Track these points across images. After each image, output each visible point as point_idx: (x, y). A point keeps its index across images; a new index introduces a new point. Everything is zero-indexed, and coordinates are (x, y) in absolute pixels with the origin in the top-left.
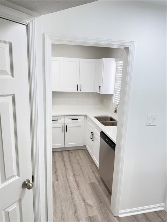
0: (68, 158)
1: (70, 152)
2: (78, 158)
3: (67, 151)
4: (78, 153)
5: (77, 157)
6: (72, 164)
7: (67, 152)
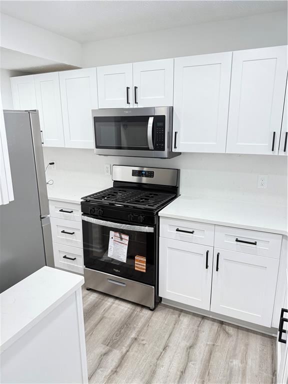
0: (207, 348)
1: (224, 330)
2: (236, 363)
3: (216, 324)
4: (247, 345)
5: (234, 356)
6: (206, 377)
7: (216, 326)
